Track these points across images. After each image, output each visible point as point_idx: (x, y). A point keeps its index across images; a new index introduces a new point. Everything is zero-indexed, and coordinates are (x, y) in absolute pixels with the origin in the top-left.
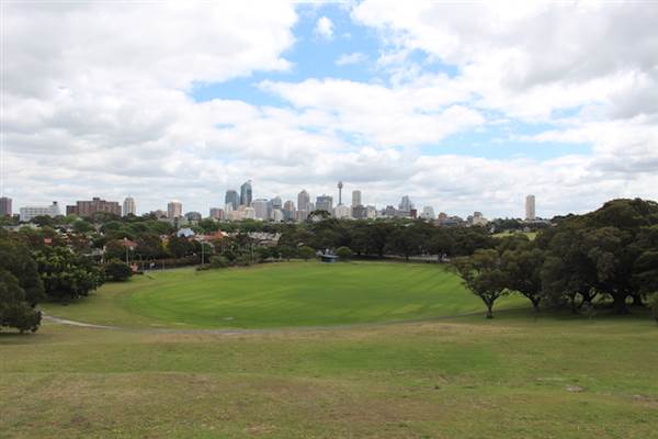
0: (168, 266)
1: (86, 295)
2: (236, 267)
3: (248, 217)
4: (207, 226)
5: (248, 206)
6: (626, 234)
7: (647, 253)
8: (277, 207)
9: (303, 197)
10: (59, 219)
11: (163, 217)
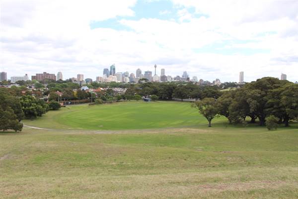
0: (76, 103)
1: (41, 116)
2: (107, 104)
3: (113, 81)
4: (95, 85)
5: (114, 75)
6: (263, 93)
7: (270, 101)
8: (126, 76)
9: (139, 72)
10: (28, 82)
11: (75, 81)
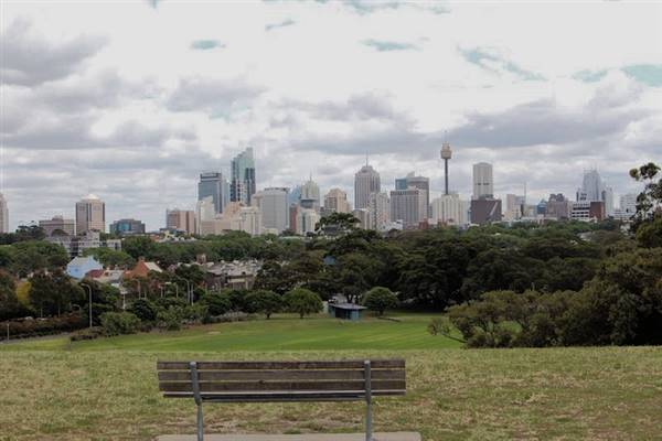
2: (155, 332)
5: (247, 202)
9: (367, 182)
11: (59, 232)
